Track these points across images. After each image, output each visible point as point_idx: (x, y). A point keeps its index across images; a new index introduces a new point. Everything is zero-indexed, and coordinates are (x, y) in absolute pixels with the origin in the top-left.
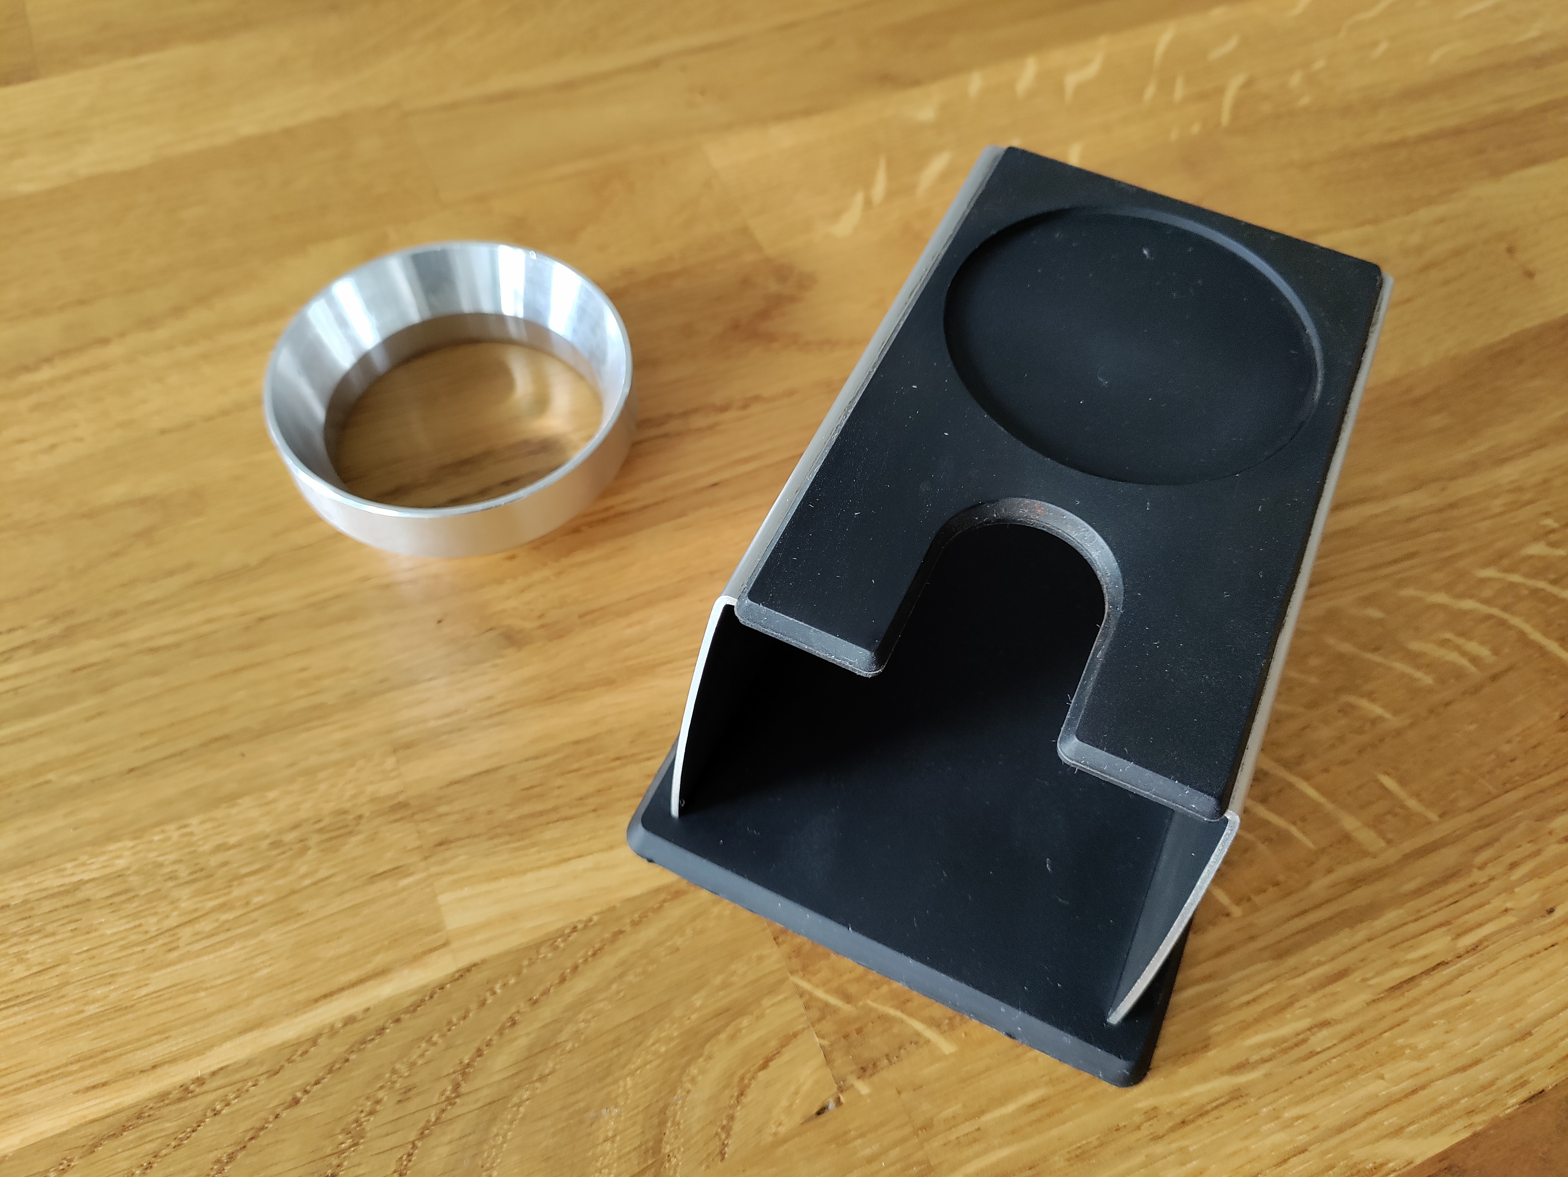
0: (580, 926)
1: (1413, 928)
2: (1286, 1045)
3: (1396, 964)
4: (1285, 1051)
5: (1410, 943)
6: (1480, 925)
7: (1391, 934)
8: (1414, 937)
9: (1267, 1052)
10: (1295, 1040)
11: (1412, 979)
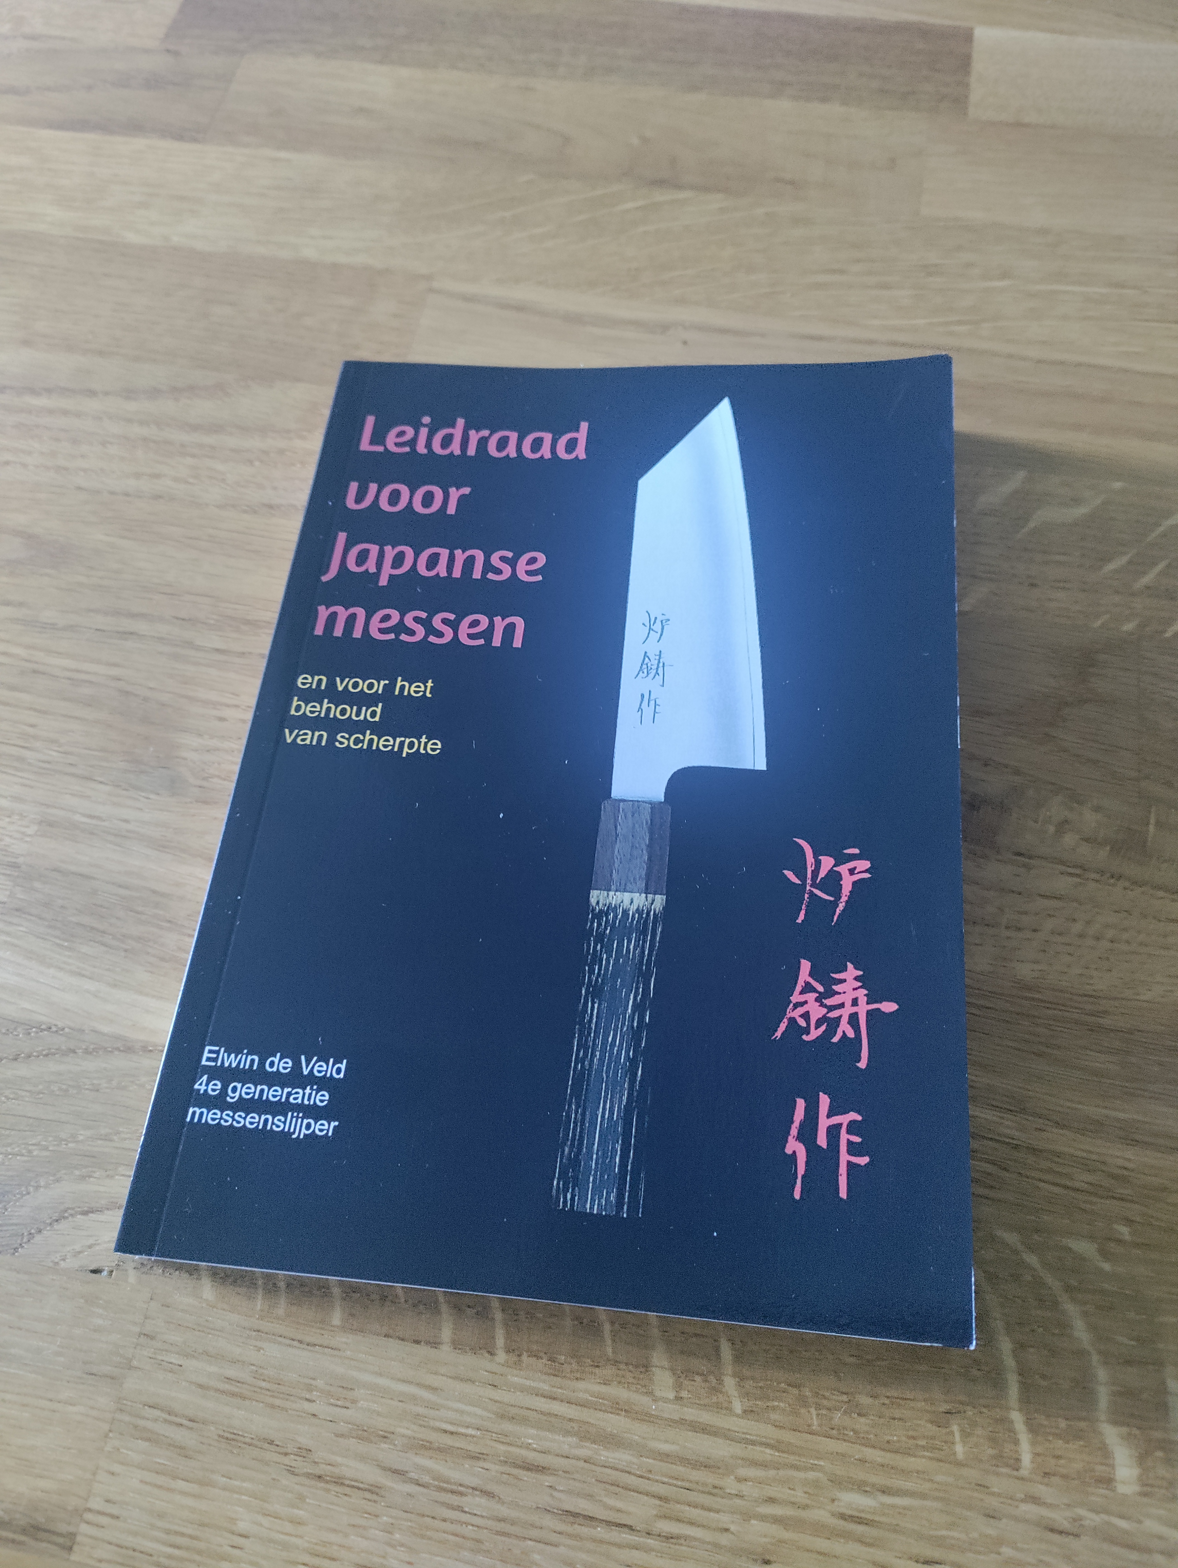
0: (54, 1029)
1: (632, 1480)
2: (445, 1485)
3: (590, 1496)
4: (441, 1489)
5: (618, 1490)
6: (692, 1523)
7: (608, 1471)
8: (626, 1488)
9: (426, 1479)
10: (454, 1487)
11: (591, 1518)
